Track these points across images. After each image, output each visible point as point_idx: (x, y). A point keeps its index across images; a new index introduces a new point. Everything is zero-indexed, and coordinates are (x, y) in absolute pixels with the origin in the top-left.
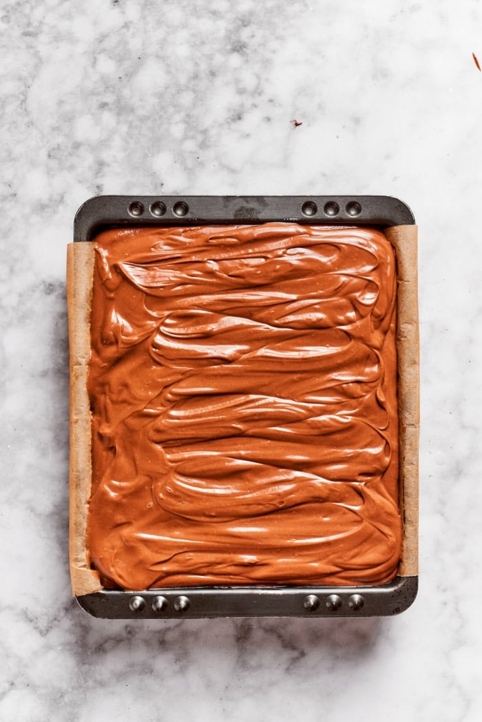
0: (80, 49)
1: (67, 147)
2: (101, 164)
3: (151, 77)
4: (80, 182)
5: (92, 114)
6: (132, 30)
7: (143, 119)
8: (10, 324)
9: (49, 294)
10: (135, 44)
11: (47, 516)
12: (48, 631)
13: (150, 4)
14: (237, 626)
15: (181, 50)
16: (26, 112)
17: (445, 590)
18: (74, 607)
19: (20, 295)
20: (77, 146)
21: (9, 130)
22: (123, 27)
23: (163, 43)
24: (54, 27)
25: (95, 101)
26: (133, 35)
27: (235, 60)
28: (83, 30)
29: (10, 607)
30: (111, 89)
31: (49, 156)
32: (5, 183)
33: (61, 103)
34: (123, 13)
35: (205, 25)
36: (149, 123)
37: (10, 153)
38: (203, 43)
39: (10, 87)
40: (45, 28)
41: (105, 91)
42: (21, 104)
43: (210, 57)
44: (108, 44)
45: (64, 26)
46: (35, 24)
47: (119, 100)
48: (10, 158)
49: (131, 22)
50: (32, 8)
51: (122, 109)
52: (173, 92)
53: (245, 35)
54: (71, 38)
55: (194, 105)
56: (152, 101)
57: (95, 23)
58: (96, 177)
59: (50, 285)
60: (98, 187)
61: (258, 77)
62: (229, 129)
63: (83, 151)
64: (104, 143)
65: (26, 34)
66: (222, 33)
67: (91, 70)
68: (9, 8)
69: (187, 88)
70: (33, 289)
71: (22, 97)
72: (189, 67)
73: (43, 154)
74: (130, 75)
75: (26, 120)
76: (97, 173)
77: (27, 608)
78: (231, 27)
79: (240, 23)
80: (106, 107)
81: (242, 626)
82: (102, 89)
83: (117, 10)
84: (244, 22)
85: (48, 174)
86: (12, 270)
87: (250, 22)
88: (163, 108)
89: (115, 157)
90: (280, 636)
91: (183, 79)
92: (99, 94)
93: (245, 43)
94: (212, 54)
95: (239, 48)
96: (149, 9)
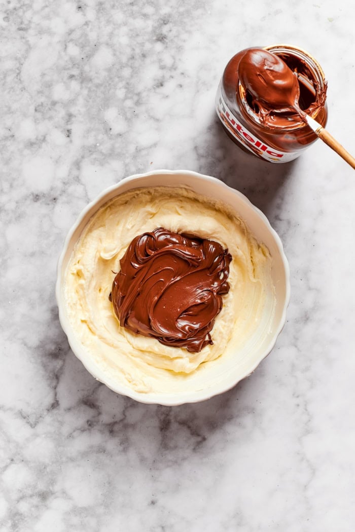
0: (56, 39)
1: (47, 104)
2: (70, 116)
3: (103, 58)
4: (56, 127)
5: (64, 83)
6: (90, 27)
7: (98, 86)
8: (10, 222)
9: (36, 201)
10: (93, 36)
11: (35, 348)
12: (36, 424)
13: (103, 9)
14: (161, 420)
15: (123, 39)
16: (21, 81)
17: (298, 397)
18: (53, 408)
19: (17, 203)
20: (54, 103)
21: (9, 92)
22: (85, 25)
23: (111, 35)
24: (38, 24)
25: (66, 74)
26: (91, 30)
27: (159, 46)
28: (58, 26)
29: (11, 409)
30: (76, 65)
31: (36, 110)
32: (6, 128)
33: (43, 75)
34: (85, 15)
35: (139, 23)
36: (102, 89)
37: (9, 108)
38: (137, 35)
39: (9, 64)
40: (33, 25)
41: (73, 67)
42: (17, 76)
43: (142, 45)
44: (75, 36)
45: (45, 23)
46: (26, 22)
47: (82, 73)
48: (10, 111)
49: (90, 21)
50: (24, 12)
51: (84, 79)
52: (118, 68)
53: (165, 30)
54: (49, 32)
55: (132, 76)
56: (104, 74)
57: (66, 22)
58: (67, 124)
59: (37, 196)
60: (68, 131)
61: (174, 58)
62: (155, 92)
63: (57, 107)
64: (72, 102)
65: (20, 29)
66: (150, 29)
67: (63, 53)
68: (8, 12)
69: (127, 65)
70: (26, 198)
71: (18, 71)
72: (128, 51)
73: (32, 109)
74: (89, 57)
75: (20, 86)
76: (68, 122)
77: (22, 410)
78: (156, 25)
79: (162, 22)
80: (74, 78)
81: (164, 420)
82: (70, 66)
83: (80, 13)
84: (165, 21)
85: (35, 122)
86: (11, 186)
87: (168, 22)
88: (111, 78)
89: (79, 111)
90: (189, 427)
91: (124, 59)
92: (69, 69)
93: (165, 35)
94: (143, 43)
95: (161, 39)
96: (102, 12)
